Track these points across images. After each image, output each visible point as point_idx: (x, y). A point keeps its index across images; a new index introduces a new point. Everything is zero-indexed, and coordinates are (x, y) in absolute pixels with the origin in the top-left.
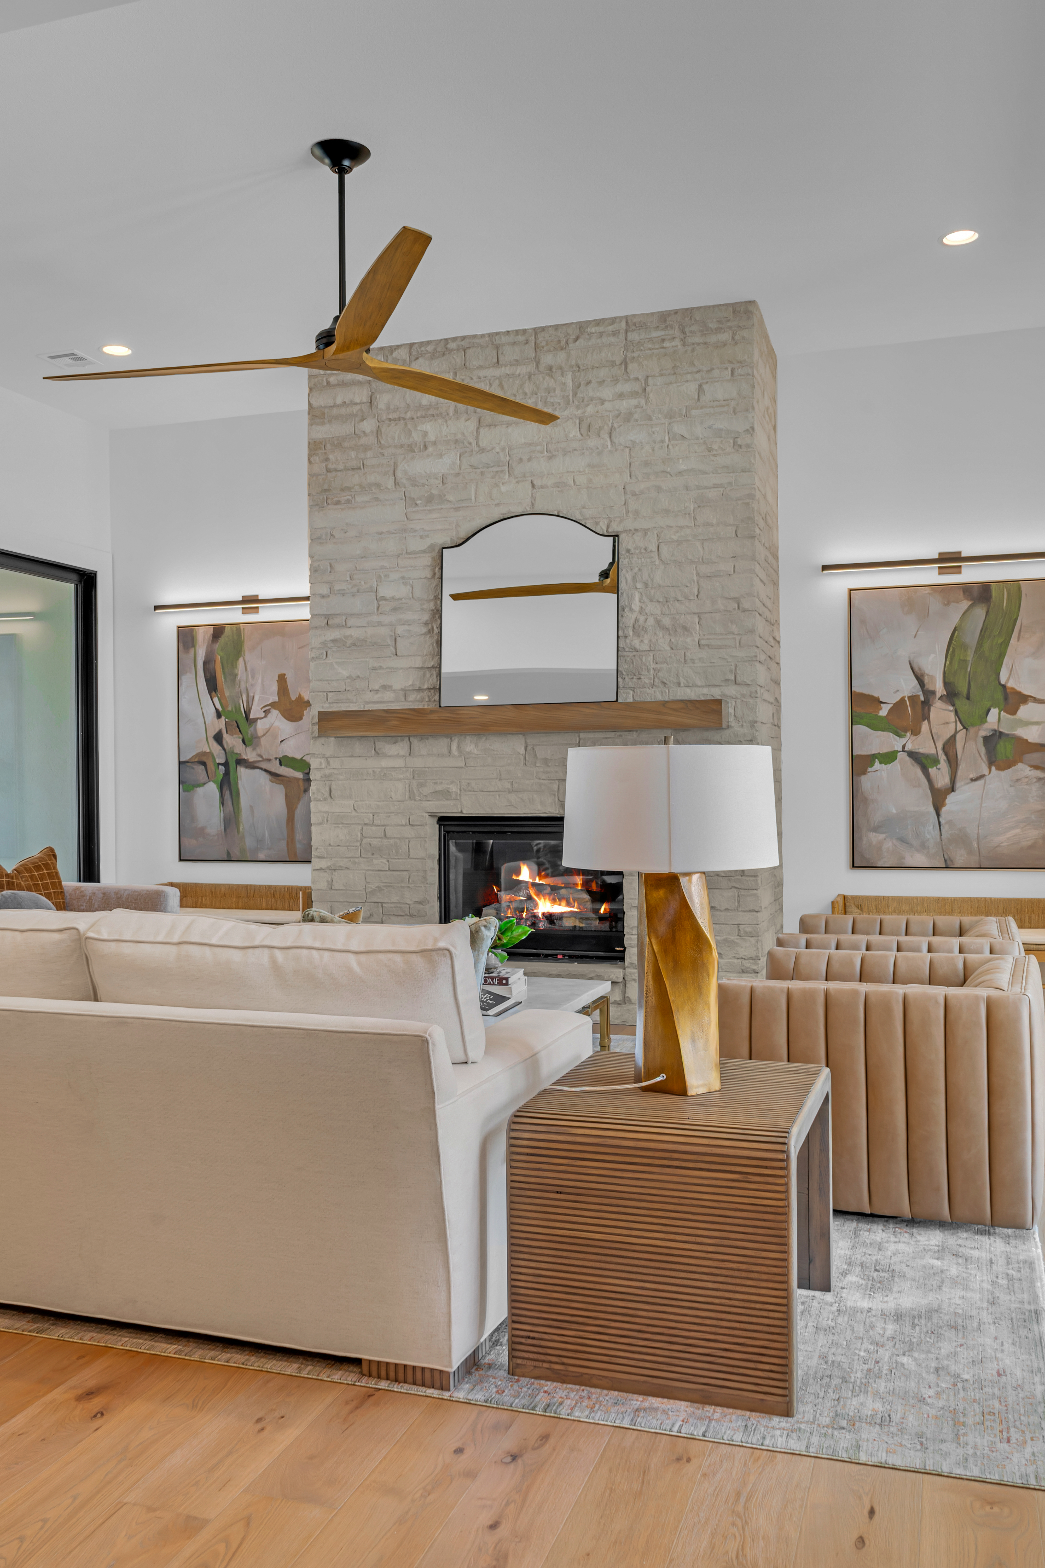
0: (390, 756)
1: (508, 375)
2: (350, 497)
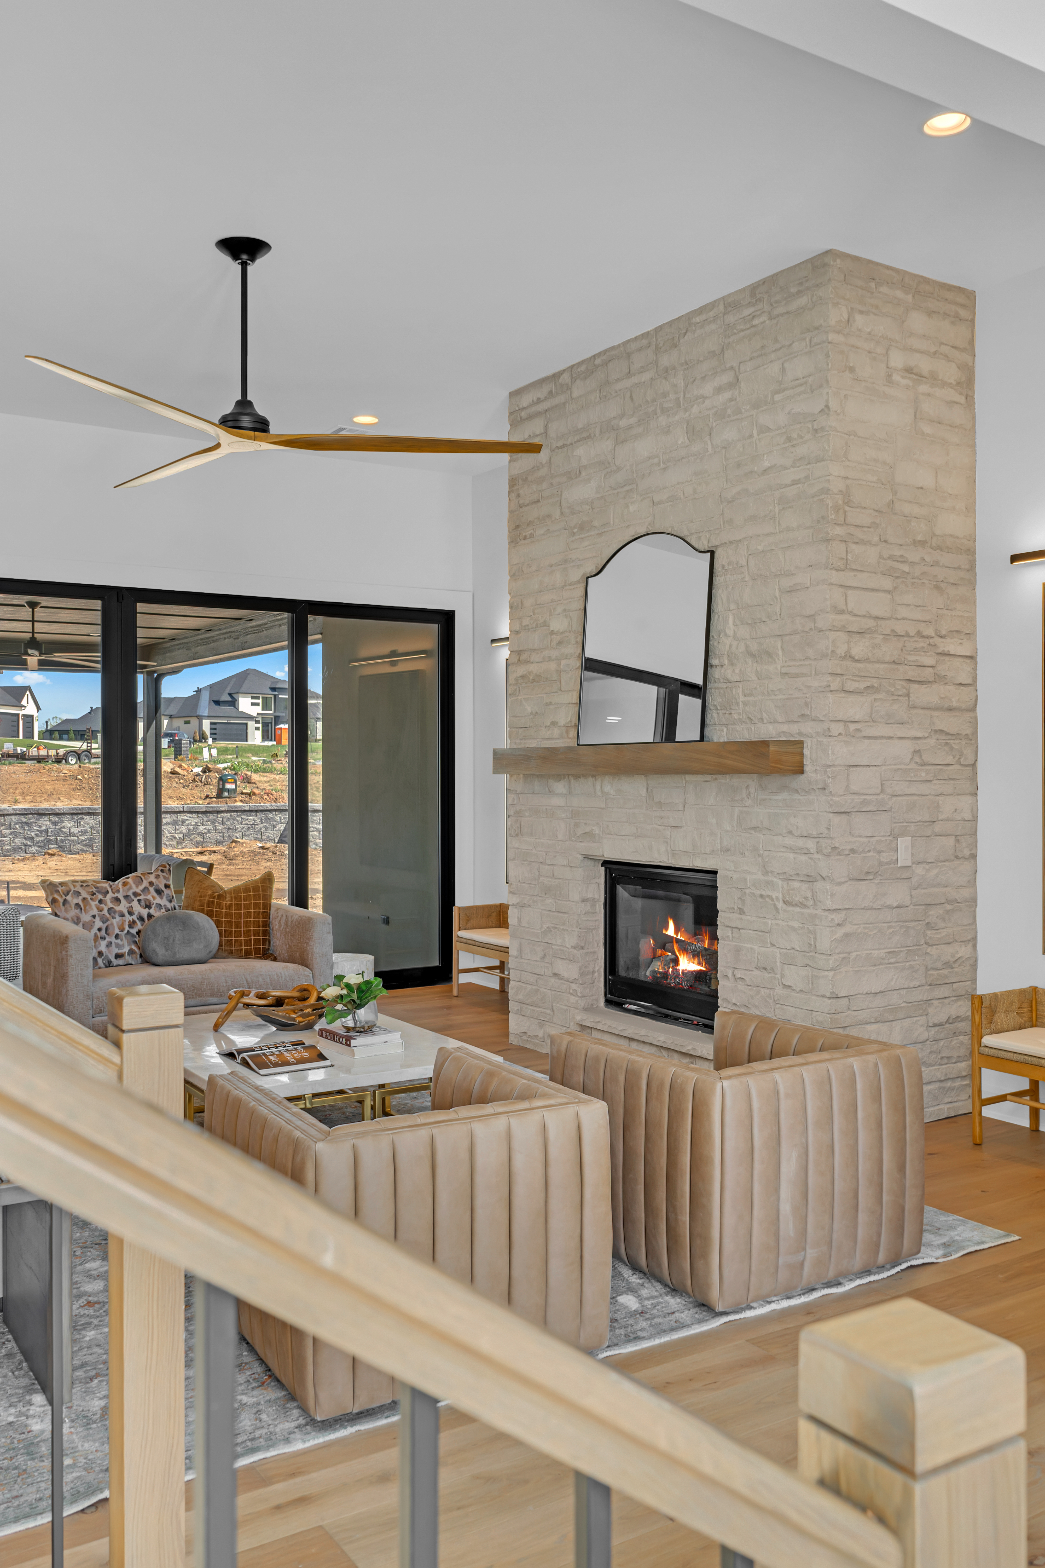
0: (557, 794)
1: (636, 384)
2: (532, 531)
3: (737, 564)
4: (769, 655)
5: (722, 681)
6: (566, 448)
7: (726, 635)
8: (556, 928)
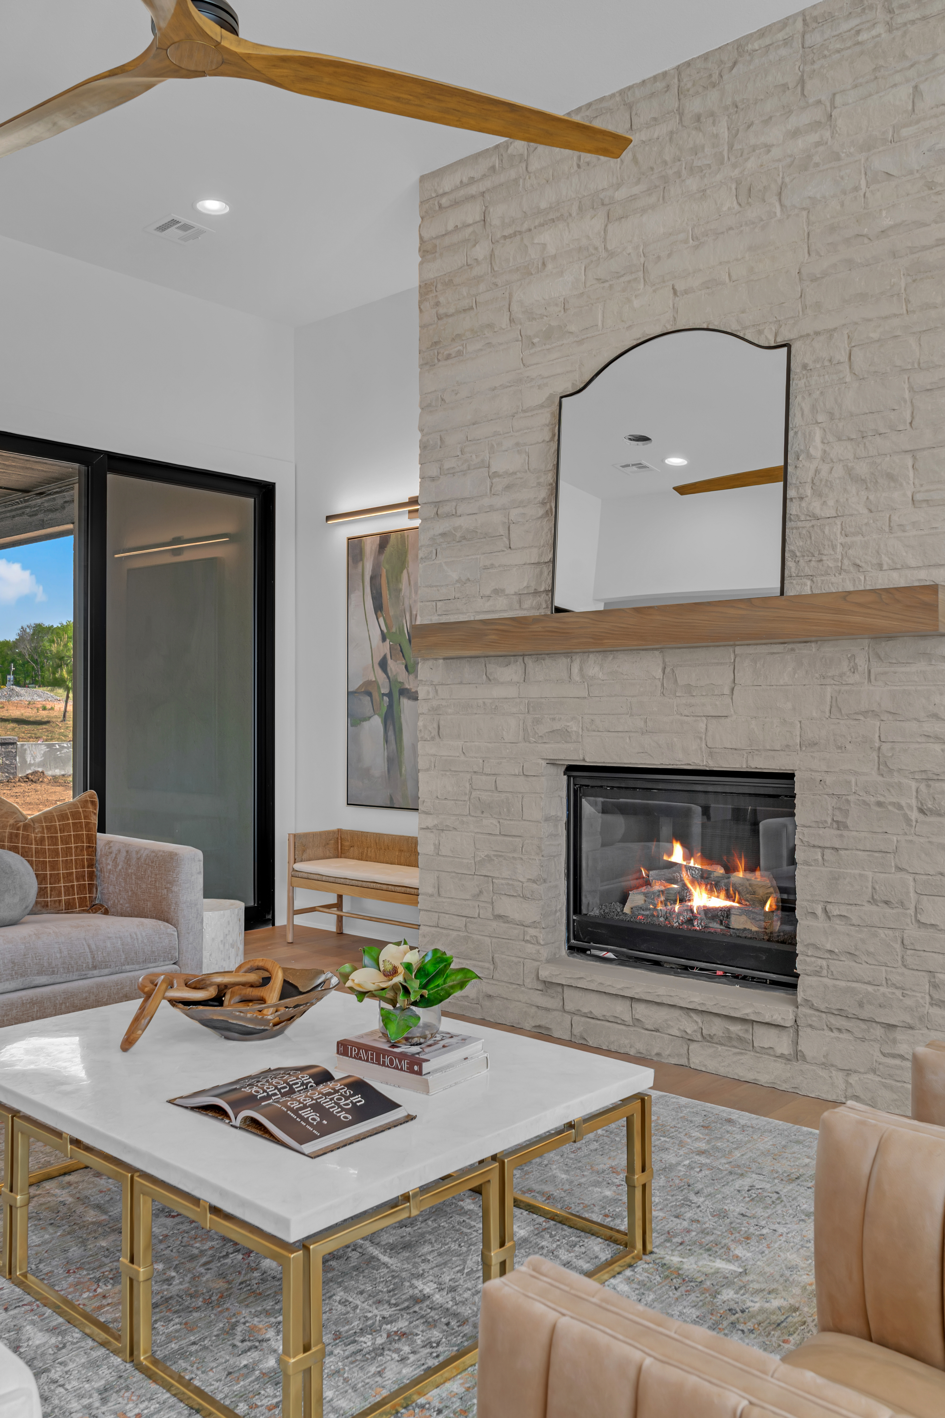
0: (502, 683)
1: (644, 142)
2: (461, 348)
3: (830, 361)
4: (891, 477)
5: (803, 518)
6: (518, 237)
7: (809, 457)
8: (501, 856)
